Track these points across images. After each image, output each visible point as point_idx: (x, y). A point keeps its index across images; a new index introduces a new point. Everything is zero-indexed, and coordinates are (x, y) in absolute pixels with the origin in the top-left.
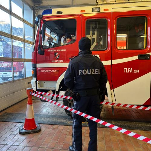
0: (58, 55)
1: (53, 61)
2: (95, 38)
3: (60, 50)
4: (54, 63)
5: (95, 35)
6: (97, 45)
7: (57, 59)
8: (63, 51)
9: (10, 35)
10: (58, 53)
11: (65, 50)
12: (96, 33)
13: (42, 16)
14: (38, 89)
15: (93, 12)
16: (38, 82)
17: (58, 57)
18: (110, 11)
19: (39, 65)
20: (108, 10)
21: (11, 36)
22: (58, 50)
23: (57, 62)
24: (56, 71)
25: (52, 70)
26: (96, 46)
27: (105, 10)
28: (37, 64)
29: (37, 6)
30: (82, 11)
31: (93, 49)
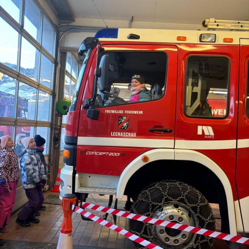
0: (125, 121)
1: (114, 134)
2: (197, 93)
3: (130, 112)
4: (115, 137)
5: (197, 86)
6: (201, 106)
7: (123, 130)
8: (137, 114)
9: (16, 72)
10: (125, 118)
11: (141, 112)
12: (200, 83)
13: (98, 41)
14: (76, 191)
15: (201, 41)
16: (77, 175)
17: (125, 125)
18: (236, 42)
19: (82, 141)
20: (231, 40)
21: (18, 76)
22: (126, 112)
23: (122, 135)
24: (119, 154)
25: (110, 152)
26: (198, 108)
27: (225, 40)
28: (79, 137)
29: (64, 26)
30: (179, 38)
31: (192, 114)
